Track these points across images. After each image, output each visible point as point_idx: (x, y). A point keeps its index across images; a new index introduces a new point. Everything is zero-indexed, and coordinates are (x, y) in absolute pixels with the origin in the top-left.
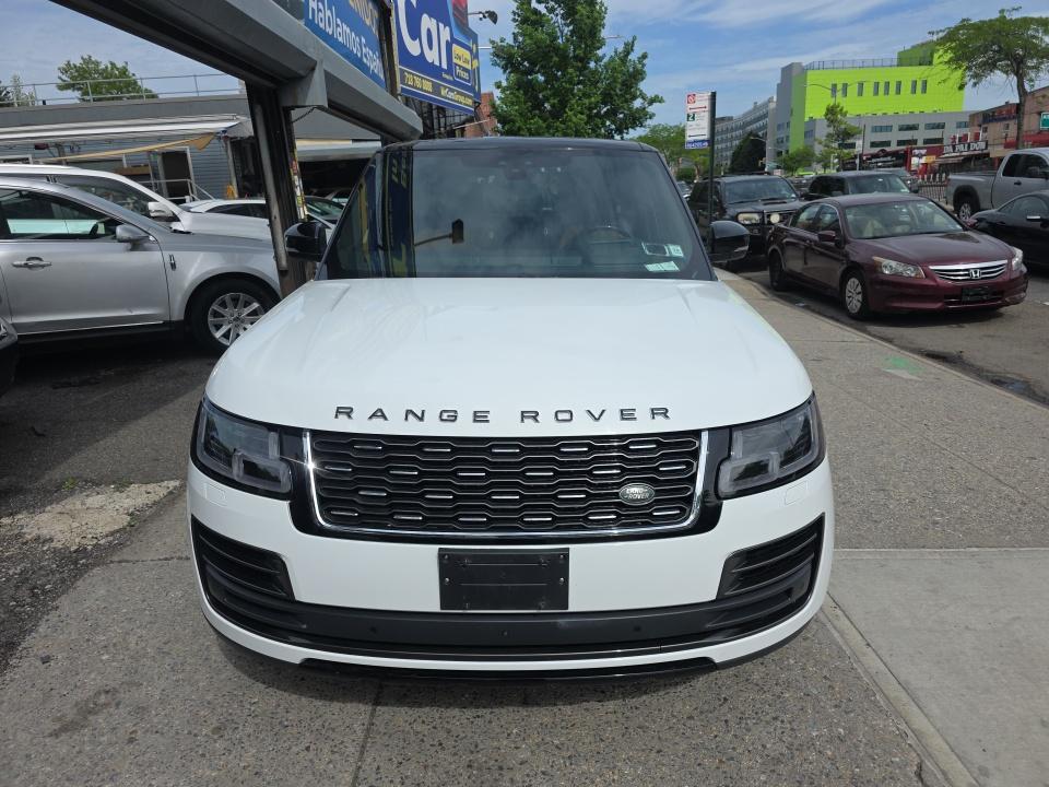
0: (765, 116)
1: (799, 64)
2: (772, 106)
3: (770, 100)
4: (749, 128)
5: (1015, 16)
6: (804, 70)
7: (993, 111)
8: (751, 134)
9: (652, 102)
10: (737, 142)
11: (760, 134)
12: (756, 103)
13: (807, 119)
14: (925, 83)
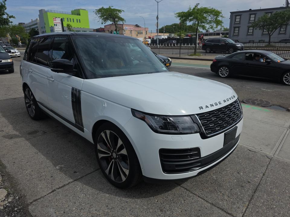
0: (36, 24)
1: (44, 10)
2: (38, 21)
3: (37, 19)
4: (32, 27)
5: (112, 8)
6: (46, 12)
7: (98, 29)
8: (33, 29)
9: (10, 17)
10: (29, 31)
11: (36, 29)
12: (32, 20)
13: (50, 26)
14: (80, 20)
